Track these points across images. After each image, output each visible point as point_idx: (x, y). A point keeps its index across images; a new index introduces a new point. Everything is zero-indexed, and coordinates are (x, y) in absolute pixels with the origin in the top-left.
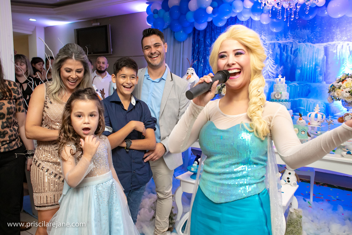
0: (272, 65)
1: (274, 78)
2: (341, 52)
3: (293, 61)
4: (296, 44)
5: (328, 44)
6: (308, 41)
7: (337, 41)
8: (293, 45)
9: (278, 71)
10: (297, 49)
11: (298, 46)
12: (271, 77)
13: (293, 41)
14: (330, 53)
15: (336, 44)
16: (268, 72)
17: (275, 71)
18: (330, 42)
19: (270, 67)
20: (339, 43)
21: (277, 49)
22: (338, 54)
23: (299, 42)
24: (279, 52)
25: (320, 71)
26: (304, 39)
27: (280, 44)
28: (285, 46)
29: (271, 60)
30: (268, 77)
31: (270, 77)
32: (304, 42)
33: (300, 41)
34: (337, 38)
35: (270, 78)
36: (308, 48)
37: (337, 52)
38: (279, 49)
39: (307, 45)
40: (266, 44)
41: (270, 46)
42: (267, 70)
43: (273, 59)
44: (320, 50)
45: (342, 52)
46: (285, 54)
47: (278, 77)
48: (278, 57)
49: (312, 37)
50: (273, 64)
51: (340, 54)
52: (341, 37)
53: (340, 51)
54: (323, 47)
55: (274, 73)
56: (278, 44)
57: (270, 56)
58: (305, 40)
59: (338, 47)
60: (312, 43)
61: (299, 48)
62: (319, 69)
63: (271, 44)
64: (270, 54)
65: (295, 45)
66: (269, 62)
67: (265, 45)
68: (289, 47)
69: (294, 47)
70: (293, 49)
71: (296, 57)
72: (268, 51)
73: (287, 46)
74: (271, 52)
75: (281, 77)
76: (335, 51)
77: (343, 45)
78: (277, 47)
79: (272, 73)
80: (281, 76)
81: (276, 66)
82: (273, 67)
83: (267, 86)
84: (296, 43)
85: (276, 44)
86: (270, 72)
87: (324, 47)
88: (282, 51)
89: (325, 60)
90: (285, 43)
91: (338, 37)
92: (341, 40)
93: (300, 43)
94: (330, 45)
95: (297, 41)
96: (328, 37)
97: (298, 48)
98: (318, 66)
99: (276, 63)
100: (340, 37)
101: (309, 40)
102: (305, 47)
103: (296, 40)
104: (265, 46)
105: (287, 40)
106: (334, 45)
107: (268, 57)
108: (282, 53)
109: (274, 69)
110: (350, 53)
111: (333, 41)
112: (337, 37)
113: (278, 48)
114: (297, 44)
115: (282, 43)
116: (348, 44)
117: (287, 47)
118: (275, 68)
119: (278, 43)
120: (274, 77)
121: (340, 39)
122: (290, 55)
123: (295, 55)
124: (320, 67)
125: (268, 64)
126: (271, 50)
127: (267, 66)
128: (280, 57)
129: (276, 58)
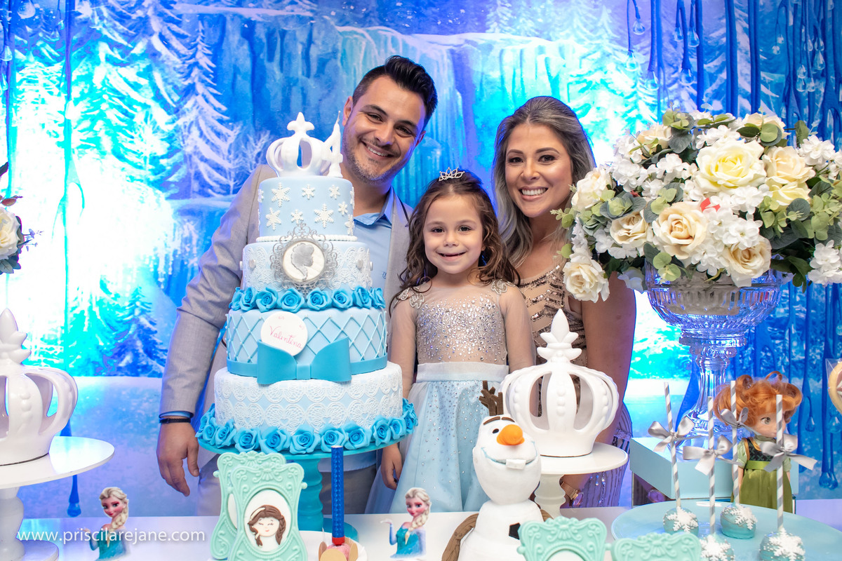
0: (212, 128)
1: (228, 193)
2: (518, 80)
3: (318, 107)
4: (329, 29)
5: (467, 41)
6: (381, 19)
7: (498, 30)
8: (315, 34)
9: (244, 155)
10: (335, 52)
11: (337, 38)
12: (211, 187)
13: (312, 11)
14: (476, 80)
15: (495, 42)
16: (196, 159)
17: (231, 156)
18: (470, 31)
19: (202, 135)
20: (509, 42)
21: (238, 48)
22: (509, 89)
23: (343, 21)
24: (247, 64)
25: (442, 158)
26: (364, 10)
27: (251, 24)
28: (276, 36)
29: (207, 101)
30: (195, 186)
31: (204, 189)
32: (364, 21)
33: (347, 14)
34: (498, 20)
35: (209, 196)
36: (383, 50)
37: (502, 79)
38: (246, 47)
39: (376, 37)
40: (180, 16)
41: (201, 27)
42: (189, 150)
43: (215, 95)
44: (437, 62)
45: (522, 81)
46: (278, 75)
47: (291, 133)
48: (244, 86)
49: (399, 4)
50: (221, 121)
51: (514, 86)
52: (513, 14)
53: (514, 76)
54: (445, 49)
55: (227, 165)
56: (238, 20)
57: (203, 81)
58: (366, 15)
59: (506, 58)
60: (397, 28)
61: (344, 50)
62: (439, 153)
63: (202, 17)
64: (201, 68)
65: (323, 33)
66: (195, 112)
67: (171, 20)
68: (295, 39)
69: (318, 42)
70: (314, 52)
71: (330, 91)
72: (191, 53)
73: (283, 34)
74: (205, 62)
75: (310, 133)
76: (495, 75)
77: (522, 52)
78: (234, 37)
79: (218, 169)
80: (311, 126)
81: (233, 134)
82: (218, 134)
83: (195, 237)
84: (325, 21)
85: (228, 18)
86: (203, 159)
87: (452, 52)
88: (261, 56)
89: (461, 111)
90: (276, 17)
91: (500, 15)
92: (514, 30)
93: (347, 24)
94: (474, 44)
95: (333, 13)
96: (462, 11)
97: (339, 45)
98: (432, 137)
99: (234, 117)
100: (509, 15)
101: (386, 15)
102: (368, 43)
103: (326, 8)
104: (174, 27)
105: (282, 8)
106: (489, 47)
107: (194, 84)
108: (263, 67)
109: (224, 146)
110: (551, 86)
111: (483, 29)
112: (496, 15)
113: (240, 43)
114: (332, 27)
115: (260, 19)
116: (541, 50)
117: (287, 37)
118: (231, 140)
119: (241, 17)
120: (226, 190)
121: (511, 23)
122: (304, 78)
123: (324, 78)
124: (440, 140)
125: (194, 123)
126: (205, 49)
127: (189, 132)
128: (252, 88)
129: (233, 91)
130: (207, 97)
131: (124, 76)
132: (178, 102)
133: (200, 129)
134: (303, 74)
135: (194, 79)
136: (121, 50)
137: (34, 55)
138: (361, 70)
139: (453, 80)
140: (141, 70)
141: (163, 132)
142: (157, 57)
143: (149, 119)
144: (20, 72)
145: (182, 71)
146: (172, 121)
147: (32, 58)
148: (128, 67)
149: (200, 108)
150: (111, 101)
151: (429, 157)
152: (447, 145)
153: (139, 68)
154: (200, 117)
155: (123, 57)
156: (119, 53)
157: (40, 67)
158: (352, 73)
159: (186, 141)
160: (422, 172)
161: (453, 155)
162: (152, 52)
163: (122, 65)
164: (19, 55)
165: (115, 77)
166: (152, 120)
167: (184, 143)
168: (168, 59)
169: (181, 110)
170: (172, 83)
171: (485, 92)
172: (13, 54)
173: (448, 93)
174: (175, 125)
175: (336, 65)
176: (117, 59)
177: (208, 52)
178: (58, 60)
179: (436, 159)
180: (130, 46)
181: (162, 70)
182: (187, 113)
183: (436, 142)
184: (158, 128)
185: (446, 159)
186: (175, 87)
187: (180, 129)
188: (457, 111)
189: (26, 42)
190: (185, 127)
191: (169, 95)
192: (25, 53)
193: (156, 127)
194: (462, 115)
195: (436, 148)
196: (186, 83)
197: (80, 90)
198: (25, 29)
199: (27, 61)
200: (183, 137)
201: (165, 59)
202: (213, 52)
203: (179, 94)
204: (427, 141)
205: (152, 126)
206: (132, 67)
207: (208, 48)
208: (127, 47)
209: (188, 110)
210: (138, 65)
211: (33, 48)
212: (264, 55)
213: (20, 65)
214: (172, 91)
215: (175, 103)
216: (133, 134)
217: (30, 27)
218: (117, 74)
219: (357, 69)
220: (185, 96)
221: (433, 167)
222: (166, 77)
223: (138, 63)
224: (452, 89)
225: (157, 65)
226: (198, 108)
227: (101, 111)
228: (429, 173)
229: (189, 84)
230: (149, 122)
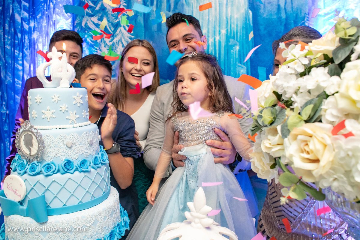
22: (282, 4)
25: (239, 51)
29: (125, 29)
48: (141, 20)
51: (286, 3)
62: (238, 48)
66: (120, 35)
89: (251, 22)
98: (234, 38)
107: (120, 21)
124: (238, 39)
125: (120, 40)
126: (124, 3)
127: (118, 45)
128: (144, 20)
129: (136, 23)
130: (125, 27)
131: (93, 21)
132: (114, 31)
133: (122, 43)
134: (167, 10)
135: (119, 19)
136: (92, 9)
137: (62, 16)
138: (195, 4)
139: (247, 3)
140: (99, 17)
141: (108, 46)
142: (105, 10)
143: (103, 40)
144: (58, 24)
145: (114, 15)
146: (111, 40)
147: (62, 18)
148: (94, 17)
149: (122, 33)
150: (88, 34)
151: (232, 51)
152: (243, 43)
153: (99, 16)
154: (122, 37)
155: (92, 12)
156: (91, 11)
157: (64, 21)
158: (191, 7)
159: (117, 50)
160: (228, 59)
161: (246, 48)
162: (103, 8)
163: (92, 16)
164: (58, 17)
165: (90, 22)
166: (104, 41)
167: (116, 51)
168: (109, 10)
169: (115, 35)
170: (111, 22)
171: (267, 9)
172: (56, 17)
173: (244, 12)
174: (112, 42)
175: (183, 3)
176: (90, 13)
177: (125, 4)
178: (70, 17)
179: (236, 52)
180: (95, 6)
181: (107, 16)
182: (117, 35)
183: (236, 41)
184: (106, 44)
185: (242, 51)
186: (112, 24)
187: (114, 44)
188: (249, 22)
189: (60, 11)
190: (116, 43)
191: (110, 28)
192: (59, 16)
193: (105, 44)
194: (252, 25)
195: (236, 45)
196: (116, 21)
197: (77, 29)
198: (59, 5)
199: (60, 19)
200: (116, 48)
201: (108, 11)
202: (127, 4)
203: (114, 27)
204: (231, 41)
205: (104, 44)
206: (96, 16)
207: (125, 3)
208: (94, 7)
209: (117, 34)
210: (98, 15)
211: (62, 13)
212: (149, 3)
213: (58, 21)
214: (111, 26)
215: (112, 31)
216: (97, 48)
217: (61, 4)
218: (90, 21)
219: (193, 4)
220: (116, 28)
221: (234, 56)
222: (109, 19)
223: (98, 14)
224: (246, 9)
225: (105, 14)
226: (121, 33)
227: (85, 38)
228: (232, 60)
229: (118, 21)
230: (103, 42)
